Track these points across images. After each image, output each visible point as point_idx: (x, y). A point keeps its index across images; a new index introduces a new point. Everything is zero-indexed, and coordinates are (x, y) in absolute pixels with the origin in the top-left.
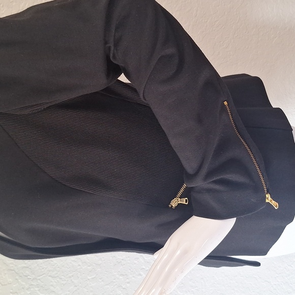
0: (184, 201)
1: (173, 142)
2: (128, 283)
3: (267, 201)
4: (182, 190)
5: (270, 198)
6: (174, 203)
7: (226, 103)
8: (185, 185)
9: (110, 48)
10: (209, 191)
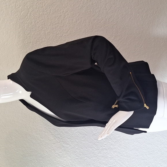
0: (117, 106)
1: (112, 85)
2: (98, 143)
3: (144, 106)
4: (116, 102)
5: (146, 105)
6: (113, 107)
7: (131, 73)
8: (117, 101)
9: (92, 55)
10: (124, 102)
